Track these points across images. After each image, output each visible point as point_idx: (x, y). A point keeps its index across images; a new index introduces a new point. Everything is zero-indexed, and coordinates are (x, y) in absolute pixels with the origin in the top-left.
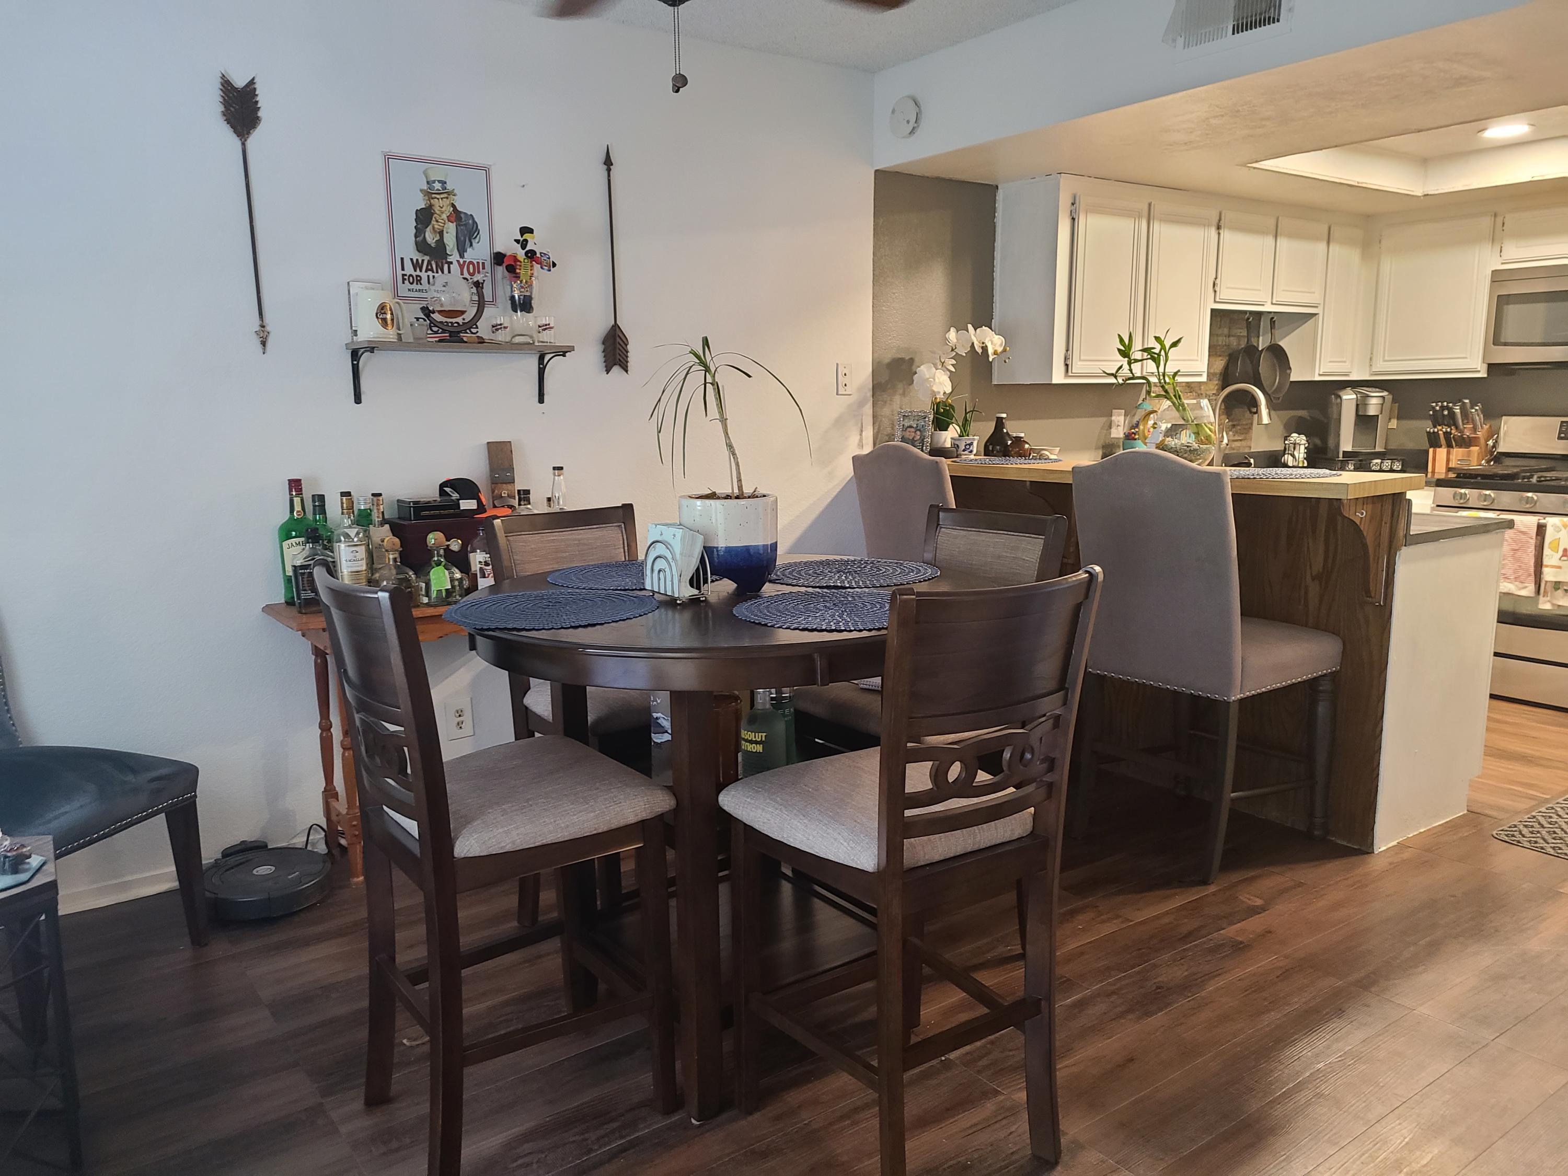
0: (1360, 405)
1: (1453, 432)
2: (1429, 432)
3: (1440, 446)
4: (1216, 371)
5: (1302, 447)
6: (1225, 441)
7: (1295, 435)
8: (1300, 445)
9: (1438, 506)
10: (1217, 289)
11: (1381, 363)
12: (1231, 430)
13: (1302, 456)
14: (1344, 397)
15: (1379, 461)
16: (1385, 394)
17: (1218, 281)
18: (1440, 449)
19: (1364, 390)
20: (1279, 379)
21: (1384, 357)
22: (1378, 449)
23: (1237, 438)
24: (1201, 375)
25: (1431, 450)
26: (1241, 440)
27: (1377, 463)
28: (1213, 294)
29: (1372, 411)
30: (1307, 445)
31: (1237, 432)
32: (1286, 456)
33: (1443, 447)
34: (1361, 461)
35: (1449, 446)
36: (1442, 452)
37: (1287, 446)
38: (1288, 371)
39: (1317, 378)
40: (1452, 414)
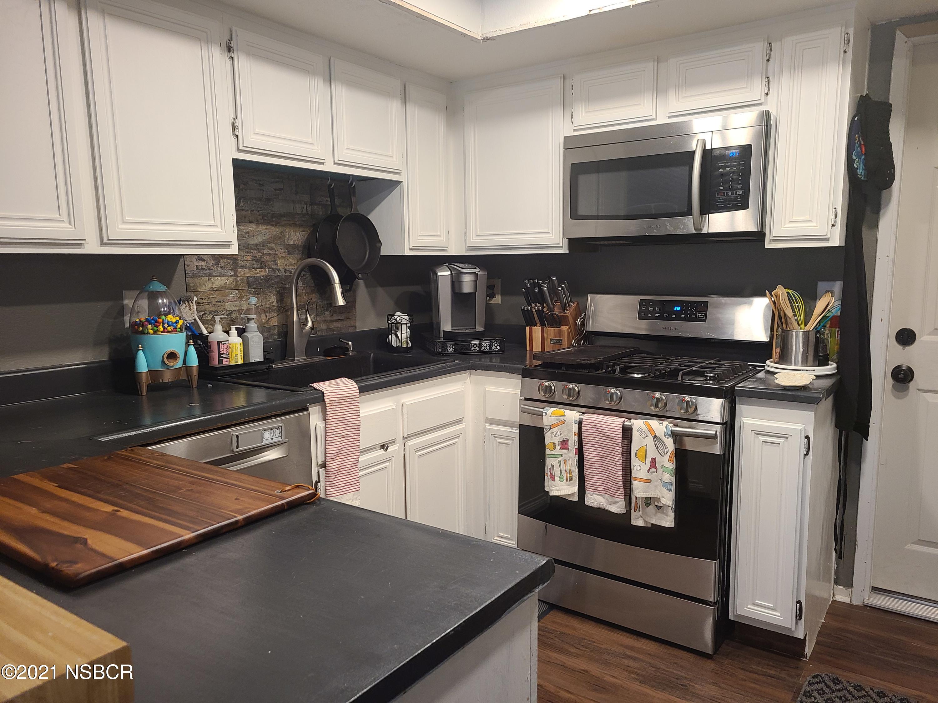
0: (456, 282)
1: (545, 309)
2: (523, 311)
3: (535, 325)
4: (296, 242)
5: (404, 327)
6: (310, 324)
7: (398, 314)
8: (402, 324)
9: (526, 399)
10: (239, 133)
11: (474, 238)
12: (327, 310)
13: (404, 335)
14: (440, 274)
15: (477, 342)
16: (477, 270)
17: (238, 123)
18: (536, 327)
19: (458, 266)
20: (369, 253)
21: (476, 232)
22: (479, 328)
23: (335, 317)
24: (229, 245)
25: (528, 328)
26: (342, 320)
27: (475, 344)
28: (234, 140)
29: (467, 288)
30: (409, 325)
31: (335, 312)
32: (390, 336)
33: (538, 325)
34: (462, 342)
35: (543, 325)
36: (537, 330)
37: (390, 324)
38: (378, 245)
39: (408, 253)
40: (541, 291)
